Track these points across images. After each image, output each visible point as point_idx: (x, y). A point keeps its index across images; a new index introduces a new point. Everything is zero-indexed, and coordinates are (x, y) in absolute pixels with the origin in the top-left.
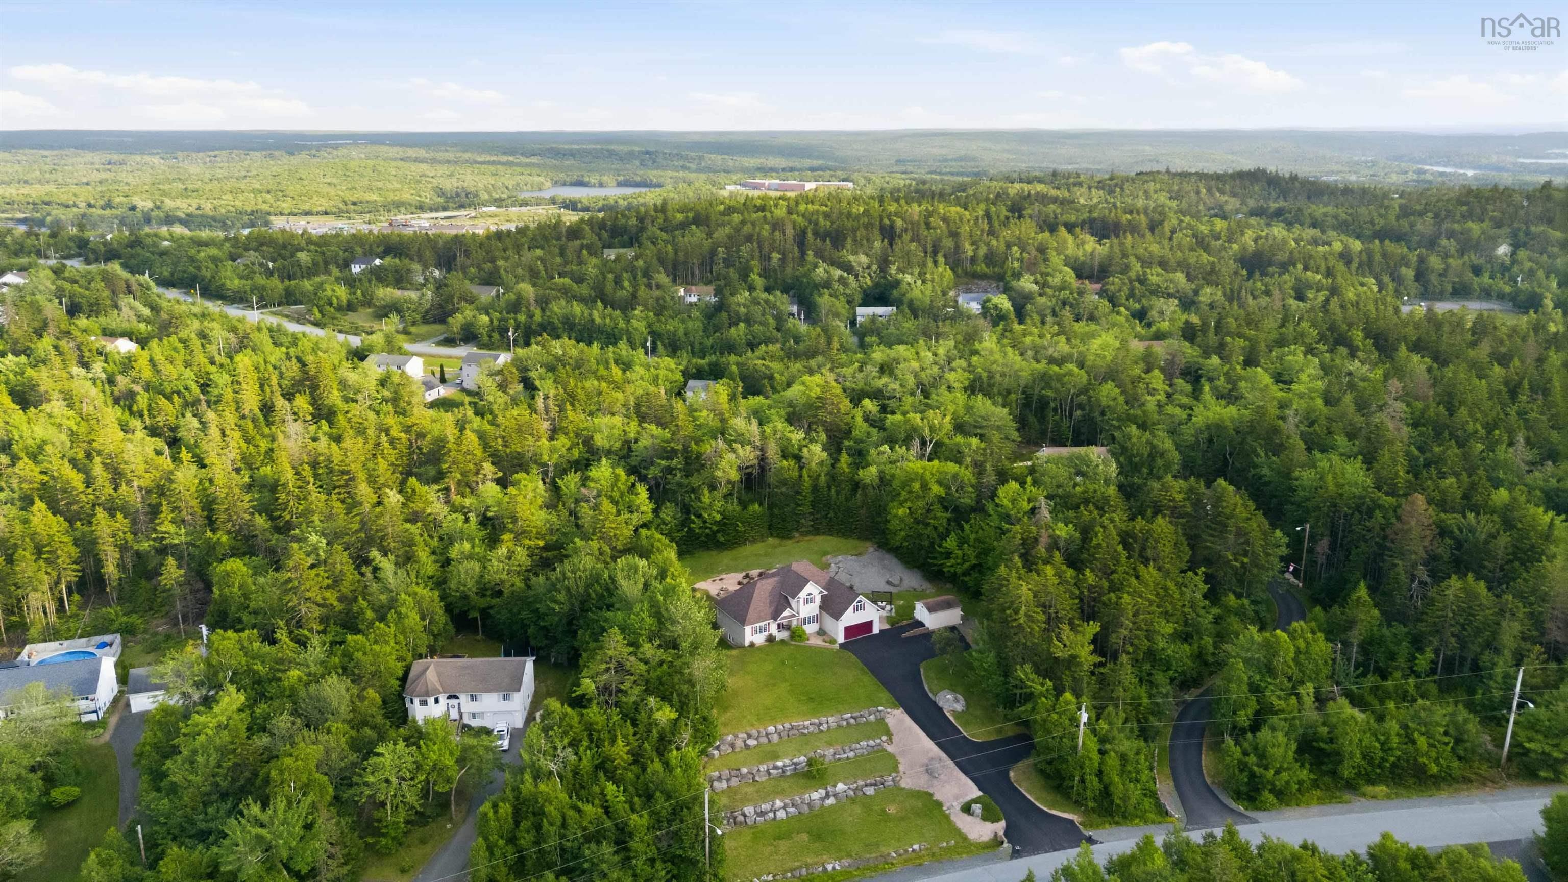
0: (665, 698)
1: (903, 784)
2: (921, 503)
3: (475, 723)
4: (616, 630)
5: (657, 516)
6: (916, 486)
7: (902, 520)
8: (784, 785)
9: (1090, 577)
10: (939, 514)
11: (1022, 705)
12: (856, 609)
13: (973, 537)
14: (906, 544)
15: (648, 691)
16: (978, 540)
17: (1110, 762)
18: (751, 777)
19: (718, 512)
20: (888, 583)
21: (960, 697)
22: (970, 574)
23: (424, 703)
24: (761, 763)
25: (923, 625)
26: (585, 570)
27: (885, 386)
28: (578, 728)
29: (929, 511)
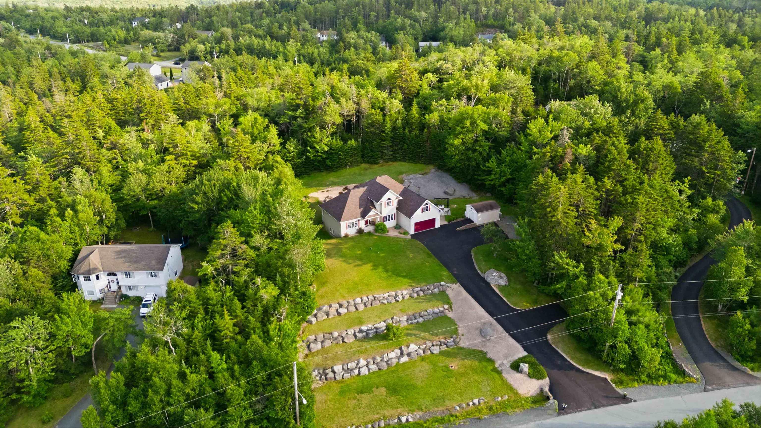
0: (271, 278)
1: (462, 344)
2: (472, 135)
3: (131, 294)
4: (229, 223)
5: (284, 147)
6: (468, 123)
7: (456, 147)
8: (367, 345)
9: (608, 183)
10: (483, 143)
11: (558, 282)
12: (424, 210)
13: (508, 158)
14: (458, 165)
15: (257, 272)
16: (512, 161)
17: (639, 332)
18: (340, 339)
19: (326, 145)
20: (446, 193)
21: (503, 275)
22: (505, 186)
23: (88, 279)
24: (349, 328)
25: (472, 222)
26: (218, 180)
27: (441, 66)
28: (196, 303)
29: (476, 141)
